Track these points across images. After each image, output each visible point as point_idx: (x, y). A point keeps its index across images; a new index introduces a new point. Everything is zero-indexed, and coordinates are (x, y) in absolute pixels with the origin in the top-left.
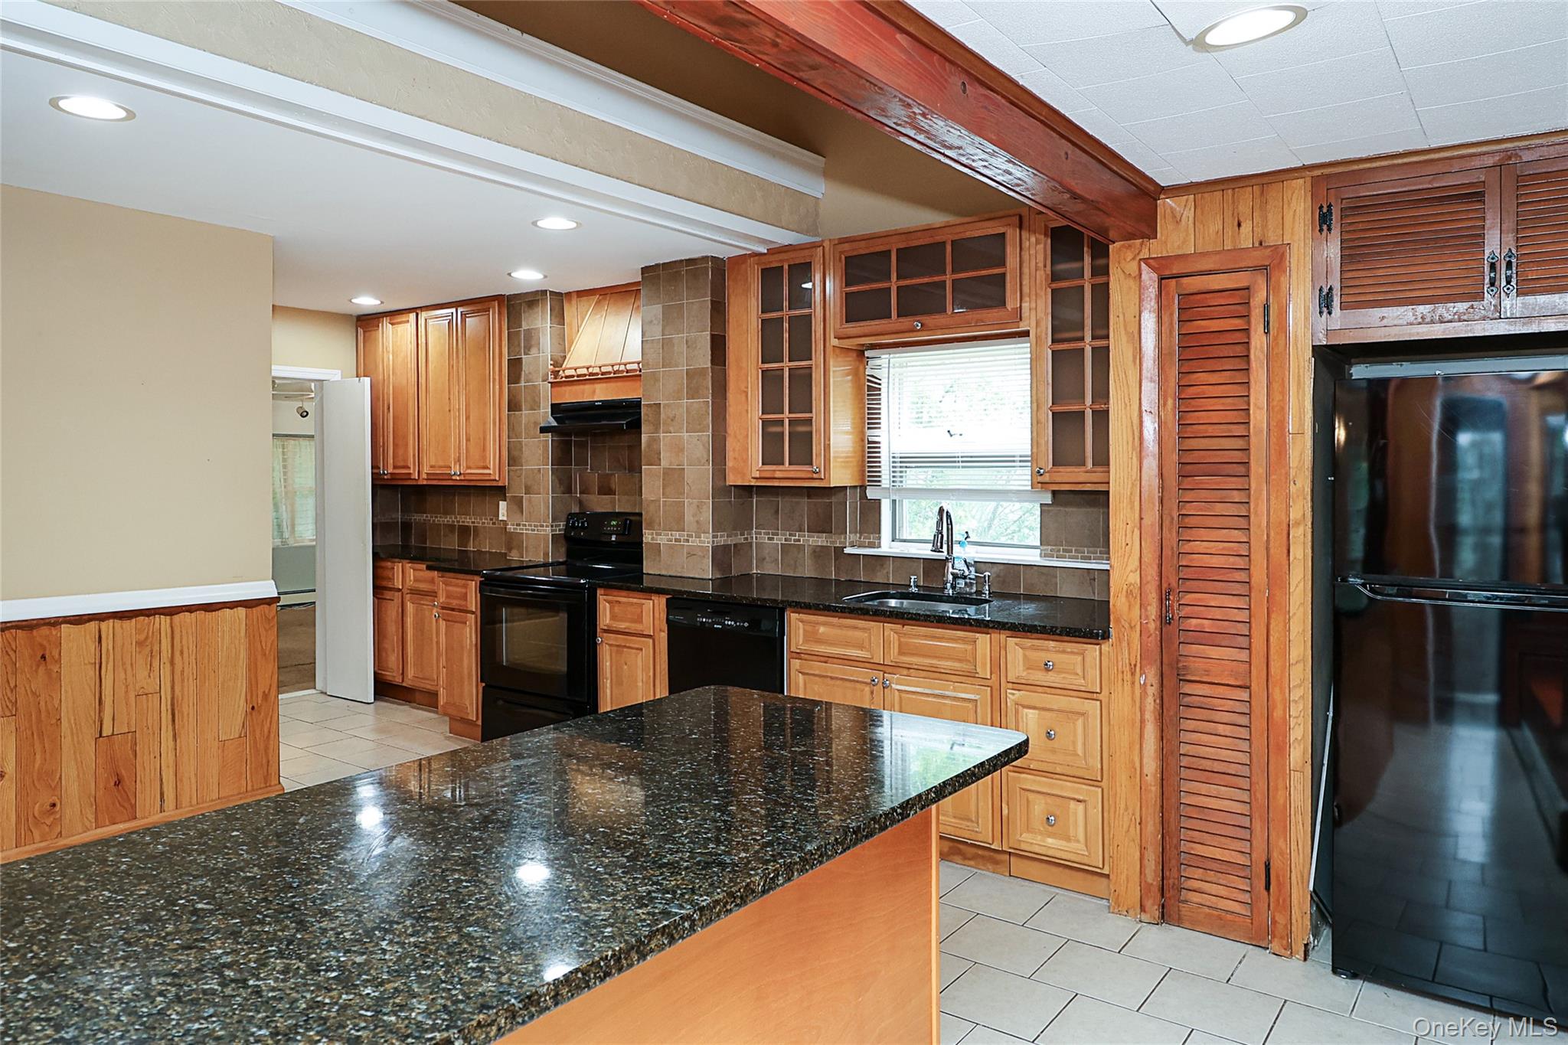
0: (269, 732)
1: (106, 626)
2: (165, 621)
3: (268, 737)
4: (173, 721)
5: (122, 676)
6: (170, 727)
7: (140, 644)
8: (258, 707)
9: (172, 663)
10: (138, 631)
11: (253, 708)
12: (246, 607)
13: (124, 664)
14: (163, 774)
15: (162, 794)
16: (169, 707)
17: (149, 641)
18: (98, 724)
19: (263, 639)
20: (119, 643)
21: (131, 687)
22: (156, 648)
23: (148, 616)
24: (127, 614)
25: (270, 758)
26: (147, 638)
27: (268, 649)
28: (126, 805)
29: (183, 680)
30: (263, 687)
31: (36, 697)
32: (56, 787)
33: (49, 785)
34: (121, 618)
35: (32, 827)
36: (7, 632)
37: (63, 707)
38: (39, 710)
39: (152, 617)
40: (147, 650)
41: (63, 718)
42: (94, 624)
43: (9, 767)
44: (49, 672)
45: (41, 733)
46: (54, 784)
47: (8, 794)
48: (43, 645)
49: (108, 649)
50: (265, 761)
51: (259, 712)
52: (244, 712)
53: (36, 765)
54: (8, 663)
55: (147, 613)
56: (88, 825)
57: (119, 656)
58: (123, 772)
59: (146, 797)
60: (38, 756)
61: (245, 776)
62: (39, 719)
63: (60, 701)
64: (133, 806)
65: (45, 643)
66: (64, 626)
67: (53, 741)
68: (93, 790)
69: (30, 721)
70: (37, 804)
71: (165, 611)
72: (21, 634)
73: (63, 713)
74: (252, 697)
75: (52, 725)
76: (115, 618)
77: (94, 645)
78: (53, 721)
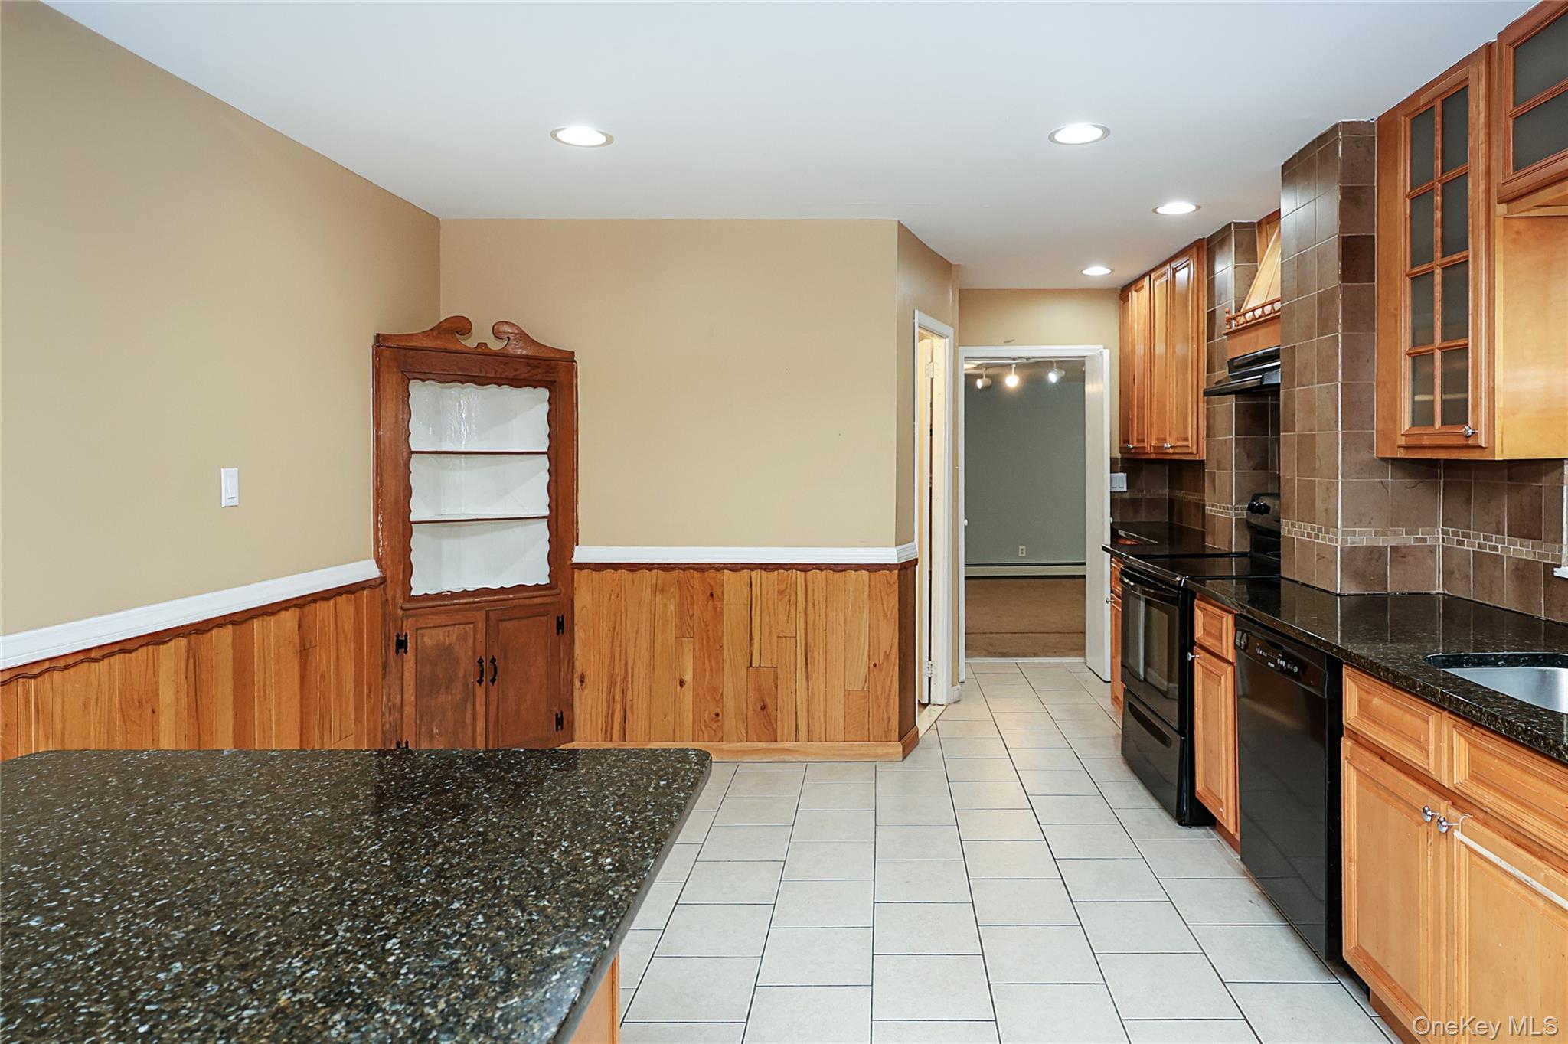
0: (890, 691)
1: (755, 574)
2: (800, 575)
3: (889, 695)
4: (807, 664)
5: (767, 619)
6: (804, 670)
7: (781, 593)
8: (880, 665)
9: (806, 614)
10: (780, 582)
11: (875, 665)
12: (868, 570)
13: (768, 608)
14: (798, 707)
15: (797, 726)
16: (803, 652)
17: (788, 590)
18: (749, 655)
19: (885, 602)
20: (764, 592)
21: (773, 629)
22: (793, 598)
23: (787, 570)
24: (770, 567)
25: (891, 715)
26: (786, 588)
27: (889, 612)
28: (769, 727)
29: (814, 630)
30: (884, 647)
31: (707, 626)
32: (719, 701)
33: (715, 699)
34: (765, 570)
35: (703, 728)
36: (687, 572)
37: (725, 638)
38: (708, 636)
39: (790, 572)
40: (786, 599)
41: (725, 647)
42: (746, 572)
43: (688, 677)
44: (715, 608)
45: (710, 655)
46: (718, 698)
47: (687, 697)
48: (711, 586)
49: (756, 595)
50: (885, 717)
51: (881, 670)
52: (867, 668)
53: (707, 680)
54: (688, 595)
55: (786, 567)
56: (741, 737)
57: (764, 601)
58: (768, 700)
59: (785, 726)
60: (707, 673)
61: (867, 727)
62: (708, 643)
63: (723, 632)
64: (775, 731)
65: (712, 583)
66: (725, 571)
67: (717, 663)
68: (745, 710)
69: (702, 644)
70: (707, 712)
71: (800, 567)
72: (697, 574)
73: (725, 643)
74: (874, 654)
75: (717, 650)
76: (761, 569)
77: (746, 590)
78: (718, 648)
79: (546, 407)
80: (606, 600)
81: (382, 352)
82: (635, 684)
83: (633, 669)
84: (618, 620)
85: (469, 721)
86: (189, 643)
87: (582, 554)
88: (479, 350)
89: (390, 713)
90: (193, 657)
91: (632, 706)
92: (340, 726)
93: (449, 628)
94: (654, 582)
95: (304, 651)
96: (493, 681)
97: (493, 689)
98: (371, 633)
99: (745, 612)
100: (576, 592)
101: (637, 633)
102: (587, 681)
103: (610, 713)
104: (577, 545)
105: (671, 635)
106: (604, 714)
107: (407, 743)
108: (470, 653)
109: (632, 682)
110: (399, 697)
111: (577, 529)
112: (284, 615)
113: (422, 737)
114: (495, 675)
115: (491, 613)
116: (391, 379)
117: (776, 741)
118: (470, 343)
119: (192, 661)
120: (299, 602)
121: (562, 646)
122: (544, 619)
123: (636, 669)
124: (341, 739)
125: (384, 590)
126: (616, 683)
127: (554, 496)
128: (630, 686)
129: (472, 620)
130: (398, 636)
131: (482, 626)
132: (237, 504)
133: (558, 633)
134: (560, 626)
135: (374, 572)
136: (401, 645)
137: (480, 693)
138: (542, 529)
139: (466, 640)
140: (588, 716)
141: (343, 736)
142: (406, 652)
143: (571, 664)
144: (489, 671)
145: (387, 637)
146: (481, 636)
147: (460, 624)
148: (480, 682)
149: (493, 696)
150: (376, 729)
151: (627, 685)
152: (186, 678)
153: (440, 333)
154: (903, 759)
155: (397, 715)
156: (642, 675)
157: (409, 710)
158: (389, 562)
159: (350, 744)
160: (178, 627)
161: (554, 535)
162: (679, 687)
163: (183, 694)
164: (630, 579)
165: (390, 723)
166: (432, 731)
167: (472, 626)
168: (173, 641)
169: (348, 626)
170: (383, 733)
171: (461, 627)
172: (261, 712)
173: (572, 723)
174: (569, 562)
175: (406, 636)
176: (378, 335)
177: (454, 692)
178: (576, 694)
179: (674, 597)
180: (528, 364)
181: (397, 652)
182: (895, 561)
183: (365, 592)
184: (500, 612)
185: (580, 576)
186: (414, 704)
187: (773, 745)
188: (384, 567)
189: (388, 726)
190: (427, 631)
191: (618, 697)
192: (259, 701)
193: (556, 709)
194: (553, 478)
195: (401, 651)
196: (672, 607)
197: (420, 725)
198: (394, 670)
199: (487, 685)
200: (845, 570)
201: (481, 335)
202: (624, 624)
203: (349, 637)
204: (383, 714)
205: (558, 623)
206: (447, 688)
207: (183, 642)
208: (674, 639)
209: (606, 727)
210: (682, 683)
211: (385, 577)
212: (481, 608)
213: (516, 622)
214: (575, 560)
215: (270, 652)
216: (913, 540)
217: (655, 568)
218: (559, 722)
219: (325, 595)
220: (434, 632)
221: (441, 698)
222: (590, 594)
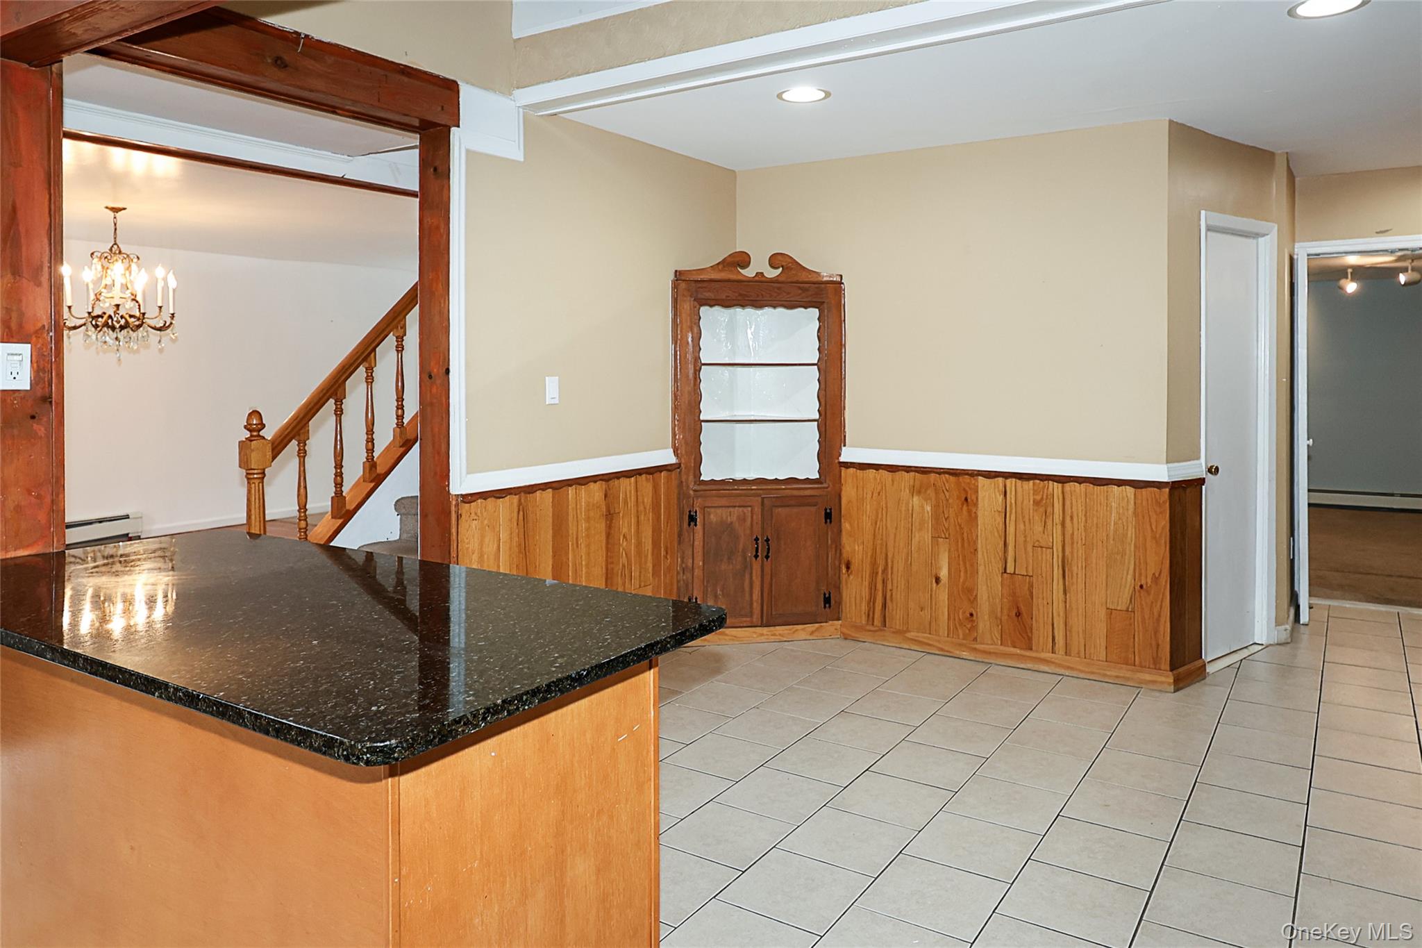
0: (1159, 615)
1: (1010, 482)
2: (1057, 487)
3: (1159, 619)
4: (1064, 576)
5: (1022, 526)
6: (1061, 582)
7: (1037, 503)
8: (1147, 587)
9: (1063, 526)
10: (1035, 492)
11: (1141, 587)
12: (1134, 487)
13: (1023, 517)
14: (1055, 618)
15: (1053, 637)
16: (1060, 564)
17: (1044, 501)
18: (1003, 561)
19: (1154, 522)
20: (1019, 500)
21: (1028, 539)
22: (1049, 510)
23: (1043, 481)
24: (1025, 476)
25: (1161, 642)
26: (1042, 498)
27: (1159, 533)
28: (1024, 635)
29: (1073, 543)
30: (1152, 569)
31: (961, 528)
32: (973, 600)
33: (970, 600)
34: (1020, 479)
35: (958, 625)
36: (943, 475)
37: (979, 541)
38: (963, 539)
39: (1046, 482)
40: (1042, 510)
41: (979, 550)
42: (1000, 480)
43: (944, 573)
44: (969, 511)
45: (964, 557)
46: (972, 599)
47: (943, 596)
48: (964, 490)
49: (1011, 503)
50: (1154, 643)
51: (1148, 593)
52: (1132, 588)
53: (961, 580)
54: (943, 497)
55: (1041, 477)
56: (995, 640)
57: (1019, 510)
58: (1023, 609)
59: (1041, 634)
60: (962, 574)
61: (1131, 650)
62: (963, 546)
63: (977, 536)
64: (1030, 639)
65: (967, 489)
66: (980, 477)
67: (972, 565)
68: (999, 614)
69: (958, 545)
70: (961, 611)
71: (1056, 478)
72: (952, 478)
73: (979, 546)
74: (1140, 574)
75: (971, 552)
76: (1016, 478)
77: (1001, 498)
78: (972, 550)
79: (817, 324)
80: (869, 496)
81: (679, 285)
82: (895, 577)
83: (892, 562)
84: (880, 516)
85: (747, 589)
86: (520, 500)
87: (847, 455)
88: (757, 278)
89: (684, 573)
90: (522, 508)
91: (892, 595)
92: (640, 576)
93: (732, 509)
94: (912, 483)
95: (610, 516)
96: (767, 557)
97: (767, 563)
98: (668, 508)
99: (1000, 520)
100: (844, 488)
101: (896, 529)
102: (852, 567)
103: (872, 600)
104: (845, 446)
105: (927, 537)
106: (867, 598)
107: (696, 599)
108: (748, 532)
109: (892, 573)
110: (691, 561)
111: (845, 432)
112: (592, 485)
113: (708, 596)
114: (768, 552)
115: (765, 500)
116: (687, 306)
117: (1031, 649)
118: (749, 272)
119: (521, 513)
120: (605, 477)
121: (830, 533)
122: (813, 509)
123: (895, 562)
124: (640, 587)
125: (680, 472)
126: (877, 573)
127: (823, 403)
128: (889, 576)
129: (749, 504)
130: (690, 512)
131: (758, 510)
132: (557, 402)
133: (826, 522)
134: (828, 516)
135: (672, 460)
136: (692, 519)
137: (756, 566)
138: (812, 432)
139: (744, 520)
140: (853, 600)
141: (643, 584)
142: (696, 525)
143: (838, 551)
144: (764, 548)
145: (681, 513)
146: (757, 517)
147: (739, 507)
148: (756, 556)
149: (767, 570)
150: (672, 584)
151: (887, 575)
152: (518, 524)
153: (724, 267)
154: (1174, 692)
155: (689, 575)
156: (901, 569)
157: (697, 572)
158: (684, 452)
159: (648, 592)
160: (511, 488)
161: (823, 435)
162: (934, 585)
163: (515, 534)
164: (890, 479)
165: (684, 580)
166: (716, 592)
167: (750, 509)
168: (508, 497)
169: (648, 500)
170: (678, 589)
171: (741, 509)
172: (574, 556)
173: (839, 603)
174: (837, 461)
175: (696, 512)
176: (676, 271)
177: (734, 562)
178: (844, 577)
179: (931, 499)
180: (799, 288)
181: (689, 525)
182: (1166, 479)
183: (662, 473)
184: (774, 500)
185: (847, 474)
186: (702, 568)
187: (1028, 653)
188: (679, 456)
189: (682, 582)
190: (713, 510)
191: (880, 586)
192: (573, 549)
193: (824, 589)
194: (823, 386)
195: (692, 524)
196: (929, 508)
197: (707, 586)
198: (686, 540)
199: (762, 558)
200: (1107, 485)
201: (759, 266)
202: (884, 520)
203: (648, 508)
204: (678, 573)
205: (826, 513)
206: (729, 558)
207: (515, 499)
208: (930, 538)
209: (869, 611)
210: (938, 580)
211: (680, 464)
212: (759, 495)
213: (787, 509)
214: (842, 459)
215: (581, 513)
216: (1198, 458)
217: (912, 471)
218: (827, 601)
219: (626, 474)
220: (719, 511)
221: (723, 567)
222: (855, 490)
